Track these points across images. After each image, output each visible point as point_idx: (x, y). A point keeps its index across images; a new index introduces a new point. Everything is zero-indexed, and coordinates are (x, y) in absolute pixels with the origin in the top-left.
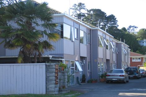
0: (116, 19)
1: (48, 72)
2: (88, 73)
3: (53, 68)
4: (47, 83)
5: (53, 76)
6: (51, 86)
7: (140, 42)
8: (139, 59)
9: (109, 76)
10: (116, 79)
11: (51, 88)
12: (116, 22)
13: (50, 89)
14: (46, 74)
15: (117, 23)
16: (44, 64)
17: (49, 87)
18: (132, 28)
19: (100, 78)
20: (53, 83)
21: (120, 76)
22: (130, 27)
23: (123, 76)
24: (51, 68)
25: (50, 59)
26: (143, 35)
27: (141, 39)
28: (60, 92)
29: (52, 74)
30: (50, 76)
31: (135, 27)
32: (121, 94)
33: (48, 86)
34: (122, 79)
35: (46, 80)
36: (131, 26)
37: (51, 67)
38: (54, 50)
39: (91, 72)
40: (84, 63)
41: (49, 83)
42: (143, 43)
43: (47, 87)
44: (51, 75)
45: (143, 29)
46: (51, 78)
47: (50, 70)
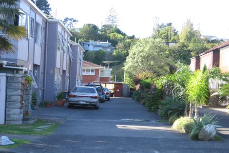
0: (48, 5)
1: (10, 87)
2: (40, 92)
3: (18, 82)
4: (8, 106)
5: (18, 95)
6: (14, 111)
7: (84, 44)
8: (92, 71)
9: (74, 96)
10: (85, 103)
11: (13, 114)
12: (49, 10)
13: (12, 116)
14: (6, 91)
15: (50, 13)
16: (5, 74)
17: (10, 113)
18: (69, 22)
19: (56, 99)
20: (17, 107)
21: (92, 97)
22: (66, 20)
23: (96, 97)
24: (15, 83)
25: (4, 66)
26: (89, 34)
27: (85, 39)
28: (25, 122)
29: (17, 92)
30: (13, 95)
31: (74, 21)
32: (119, 126)
33: (9, 111)
34: (93, 103)
35: (6, 102)
36: (67, 18)
37: (15, 81)
38: (14, 52)
39: (44, 90)
40: (36, 75)
41: (10, 106)
42: (89, 45)
43: (7, 113)
44: (15, 93)
45: (89, 25)
46: (14, 98)
47: (13, 84)
